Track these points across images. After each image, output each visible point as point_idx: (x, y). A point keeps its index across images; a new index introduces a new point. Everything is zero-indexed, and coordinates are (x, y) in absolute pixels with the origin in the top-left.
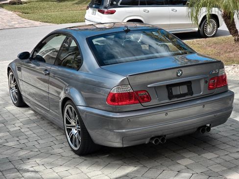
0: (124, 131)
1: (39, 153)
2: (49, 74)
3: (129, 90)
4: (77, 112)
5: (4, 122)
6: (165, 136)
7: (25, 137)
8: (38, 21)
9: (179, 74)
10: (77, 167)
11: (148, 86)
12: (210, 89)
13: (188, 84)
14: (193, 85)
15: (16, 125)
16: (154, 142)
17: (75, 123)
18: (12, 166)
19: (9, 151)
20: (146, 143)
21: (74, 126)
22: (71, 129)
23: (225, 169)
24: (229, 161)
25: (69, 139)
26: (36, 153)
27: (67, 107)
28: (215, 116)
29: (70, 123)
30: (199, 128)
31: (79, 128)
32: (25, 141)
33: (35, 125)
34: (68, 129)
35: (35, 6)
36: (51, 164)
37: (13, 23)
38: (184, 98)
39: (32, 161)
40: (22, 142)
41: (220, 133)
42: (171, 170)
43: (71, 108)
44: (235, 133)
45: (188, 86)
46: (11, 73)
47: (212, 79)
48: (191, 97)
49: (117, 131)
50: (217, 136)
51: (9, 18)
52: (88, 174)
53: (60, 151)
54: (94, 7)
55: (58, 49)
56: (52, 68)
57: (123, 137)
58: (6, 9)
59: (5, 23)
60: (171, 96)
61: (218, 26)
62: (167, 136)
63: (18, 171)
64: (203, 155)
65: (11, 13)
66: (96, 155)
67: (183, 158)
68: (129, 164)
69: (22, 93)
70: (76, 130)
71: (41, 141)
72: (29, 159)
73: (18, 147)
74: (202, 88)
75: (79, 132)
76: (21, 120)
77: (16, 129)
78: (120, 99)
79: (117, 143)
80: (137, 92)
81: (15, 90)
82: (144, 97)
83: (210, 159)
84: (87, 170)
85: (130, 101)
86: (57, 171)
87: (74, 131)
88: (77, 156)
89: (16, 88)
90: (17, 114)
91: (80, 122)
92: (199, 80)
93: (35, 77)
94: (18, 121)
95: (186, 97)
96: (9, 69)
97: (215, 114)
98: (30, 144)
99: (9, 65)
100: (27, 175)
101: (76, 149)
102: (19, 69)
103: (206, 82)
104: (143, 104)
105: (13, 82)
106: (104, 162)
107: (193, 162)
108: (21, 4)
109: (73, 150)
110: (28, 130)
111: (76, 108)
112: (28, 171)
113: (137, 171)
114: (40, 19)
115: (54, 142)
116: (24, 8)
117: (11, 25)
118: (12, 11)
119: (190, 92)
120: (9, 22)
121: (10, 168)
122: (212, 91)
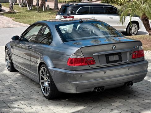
0: (78, 82)
1: (23, 97)
2: (31, 48)
3: (81, 57)
4: (48, 71)
5: (1, 80)
6: (104, 87)
7: (14, 88)
8: (25, 23)
9: (113, 48)
10: (47, 106)
11: (94, 54)
12: (133, 58)
13: (119, 54)
14: (122, 55)
15: (9, 82)
16: (96, 91)
17: (47, 79)
18: (5, 105)
19: (4, 96)
20: (92, 91)
21: (46, 81)
22: (44, 83)
23: (143, 108)
24: (144, 104)
25: (42, 89)
26: (21, 98)
27: (42, 69)
28: (136, 76)
29: (43, 79)
30: (126, 83)
31: (49, 82)
32: (14, 91)
33: (21, 82)
34: (42, 83)
35: (24, 15)
36: (30, 104)
37: (10, 24)
38: (116, 63)
39: (18, 102)
40: (13, 91)
41: (139, 88)
42: (107, 109)
43: (44, 69)
44: (149, 88)
45: (119, 56)
46: (7, 50)
47: (134, 52)
48: (121, 62)
49: (73, 82)
50: (137, 90)
51: (7, 22)
52: (54, 110)
53: (37, 97)
54: (61, 15)
55: (37, 35)
56: (33, 45)
57: (77, 86)
58: (5, 16)
59: (4, 24)
60: (108, 62)
61: (139, 28)
62: (105, 87)
63: (9, 107)
64: (128, 101)
65: (9, 18)
66: (59, 100)
67: (115, 102)
68: (80, 105)
69: (14, 62)
70: (47, 83)
71: (24, 91)
72: (16, 101)
73: (10, 94)
74: (128, 58)
75: (49, 84)
76: (12, 79)
77: (8, 84)
78: (76, 62)
79: (73, 91)
80: (87, 58)
81: (9, 60)
82: (91, 62)
83: (132, 103)
84: (54, 108)
85: (82, 63)
86: (34, 108)
87: (46, 84)
88: (47, 100)
89: (10, 60)
90: (10, 76)
91: (50, 78)
92: (126, 53)
93: (23, 53)
94: (10, 80)
95: (118, 63)
96: (6, 48)
97: (136, 75)
98: (18, 93)
99: (6, 45)
100: (15, 110)
101: (46, 95)
102: (12, 47)
103: (131, 54)
104: (90, 66)
105: (8, 56)
106: (65, 103)
107: (121, 104)
108: (15, 13)
109: (45, 96)
110: (17, 84)
111: (47, 69)
112: (15, 108)
113: (85, 109)
114: (27, 22)
115: (33, 92)
116: (16, 15)
117: (8, 25)
118: (9, 17)
119: (121, 60)
120: (7, 23)
121: (4, 106)
122: (134, 60)
